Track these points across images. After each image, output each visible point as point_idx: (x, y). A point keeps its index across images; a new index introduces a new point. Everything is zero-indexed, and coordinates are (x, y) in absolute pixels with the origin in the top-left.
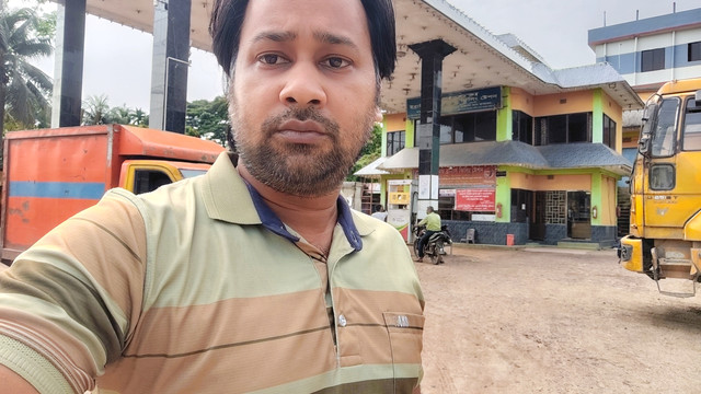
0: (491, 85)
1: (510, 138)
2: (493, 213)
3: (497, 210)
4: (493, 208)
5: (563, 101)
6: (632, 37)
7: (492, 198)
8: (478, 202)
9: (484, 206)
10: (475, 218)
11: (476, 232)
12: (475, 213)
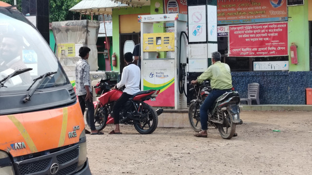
2: (285, 59)
3: (291, 54)
4: (285, 51)
7: (283, 36)
8: (262, 44)
9: (272, 49)
10: (259, 66)
11: (261, 87)
12: (258, 59)
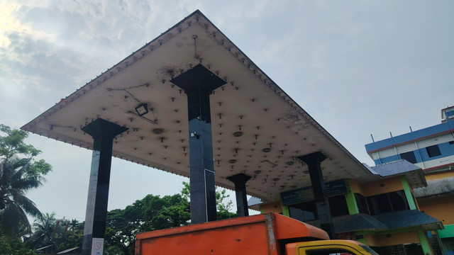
0: (339, 178)
1: (358, 212)
5: (382, 185)
6: (392, 147)
